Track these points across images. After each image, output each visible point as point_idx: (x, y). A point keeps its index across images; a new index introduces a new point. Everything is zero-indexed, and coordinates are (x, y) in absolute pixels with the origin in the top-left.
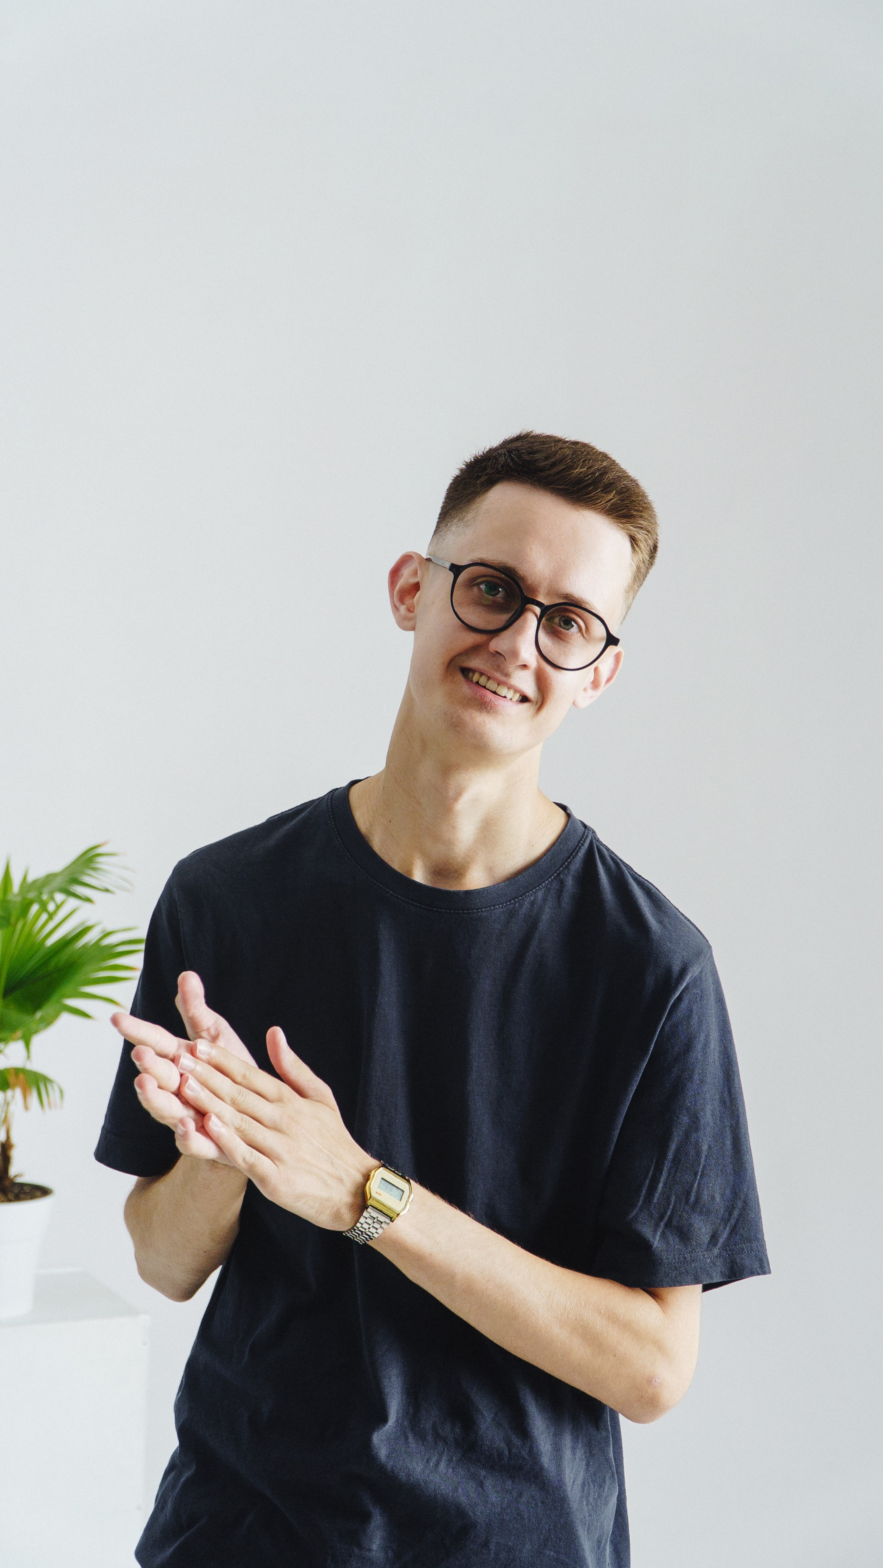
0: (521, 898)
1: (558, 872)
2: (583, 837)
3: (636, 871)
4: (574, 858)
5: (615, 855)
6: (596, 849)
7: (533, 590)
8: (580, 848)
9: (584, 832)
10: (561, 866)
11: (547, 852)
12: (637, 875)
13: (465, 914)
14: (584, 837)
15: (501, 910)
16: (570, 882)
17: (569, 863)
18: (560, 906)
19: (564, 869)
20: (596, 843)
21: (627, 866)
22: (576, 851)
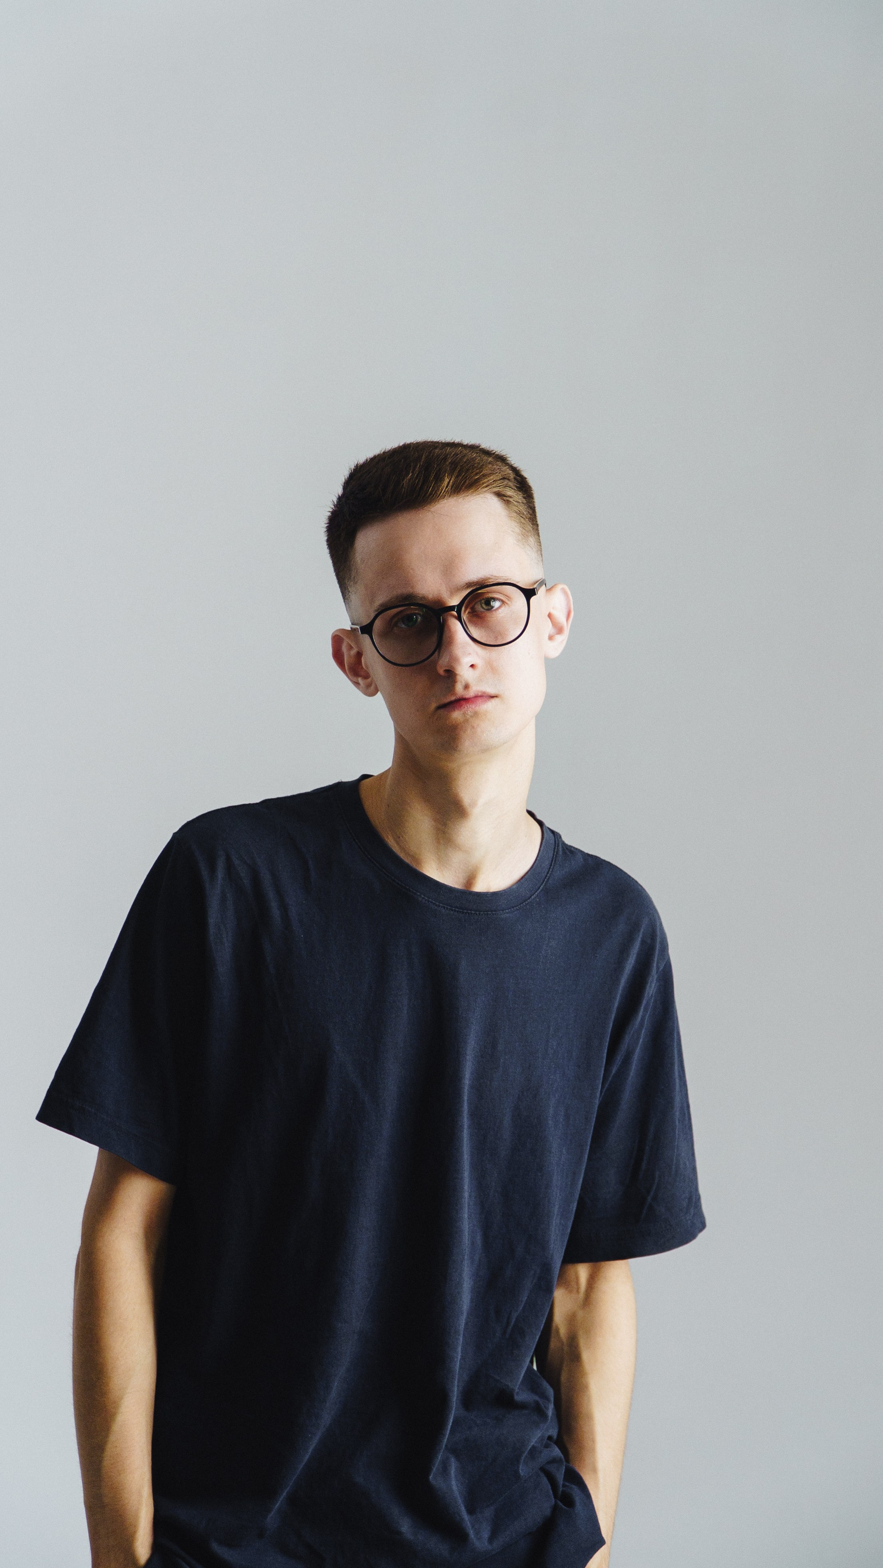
7: (439, 601)
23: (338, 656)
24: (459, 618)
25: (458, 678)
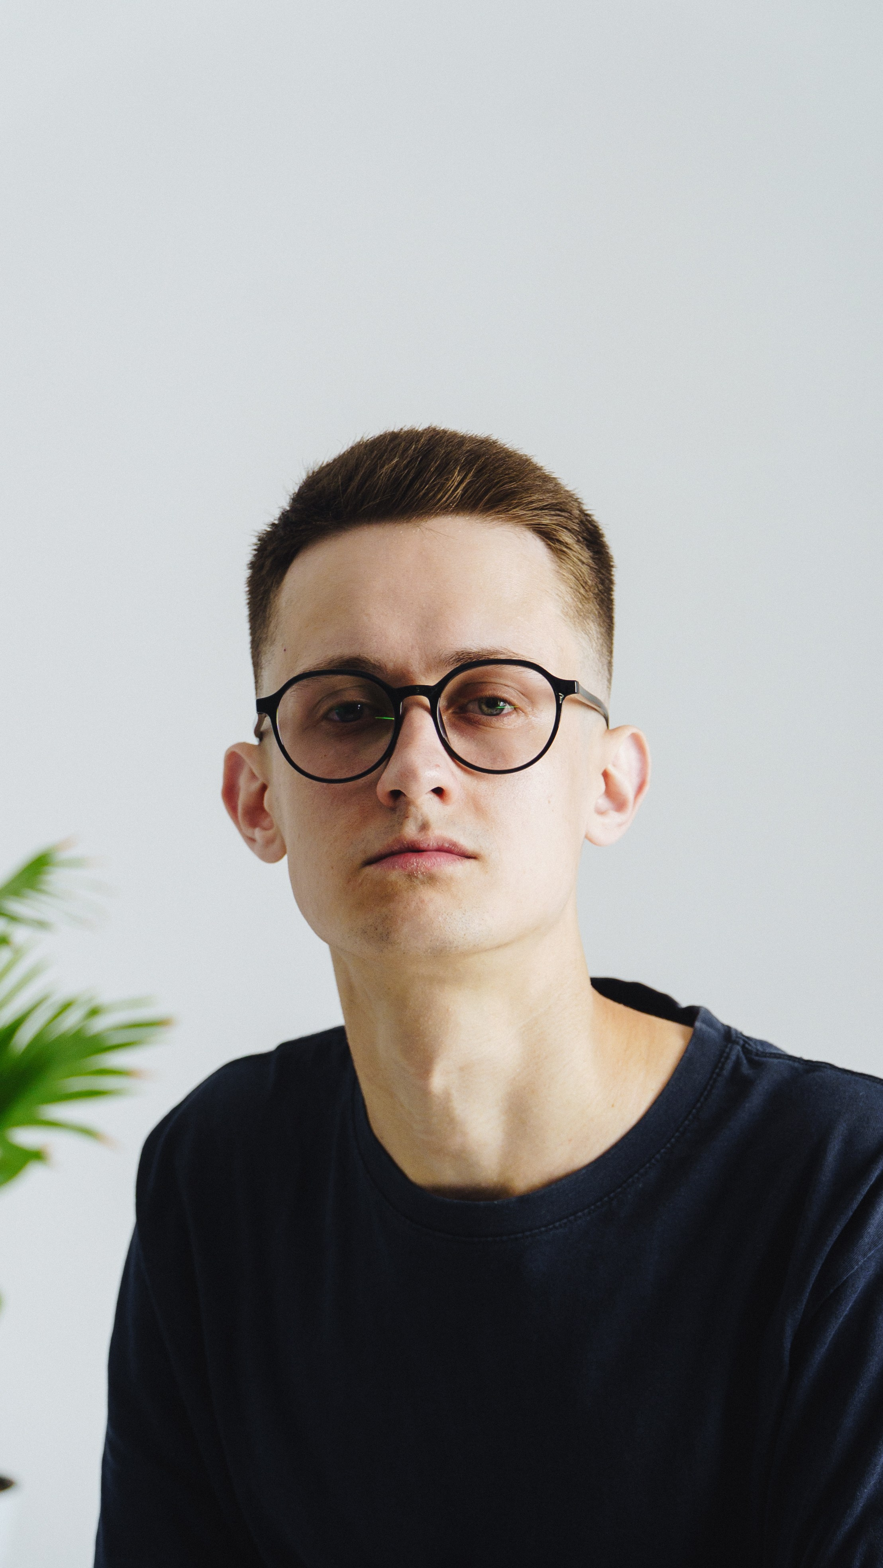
2: (719, 1061)
7: (403, 674)
8: (716, 1080)
14: (723, 1060)
23: (230, 793)
24: (433, 712)
25: (412, 809)
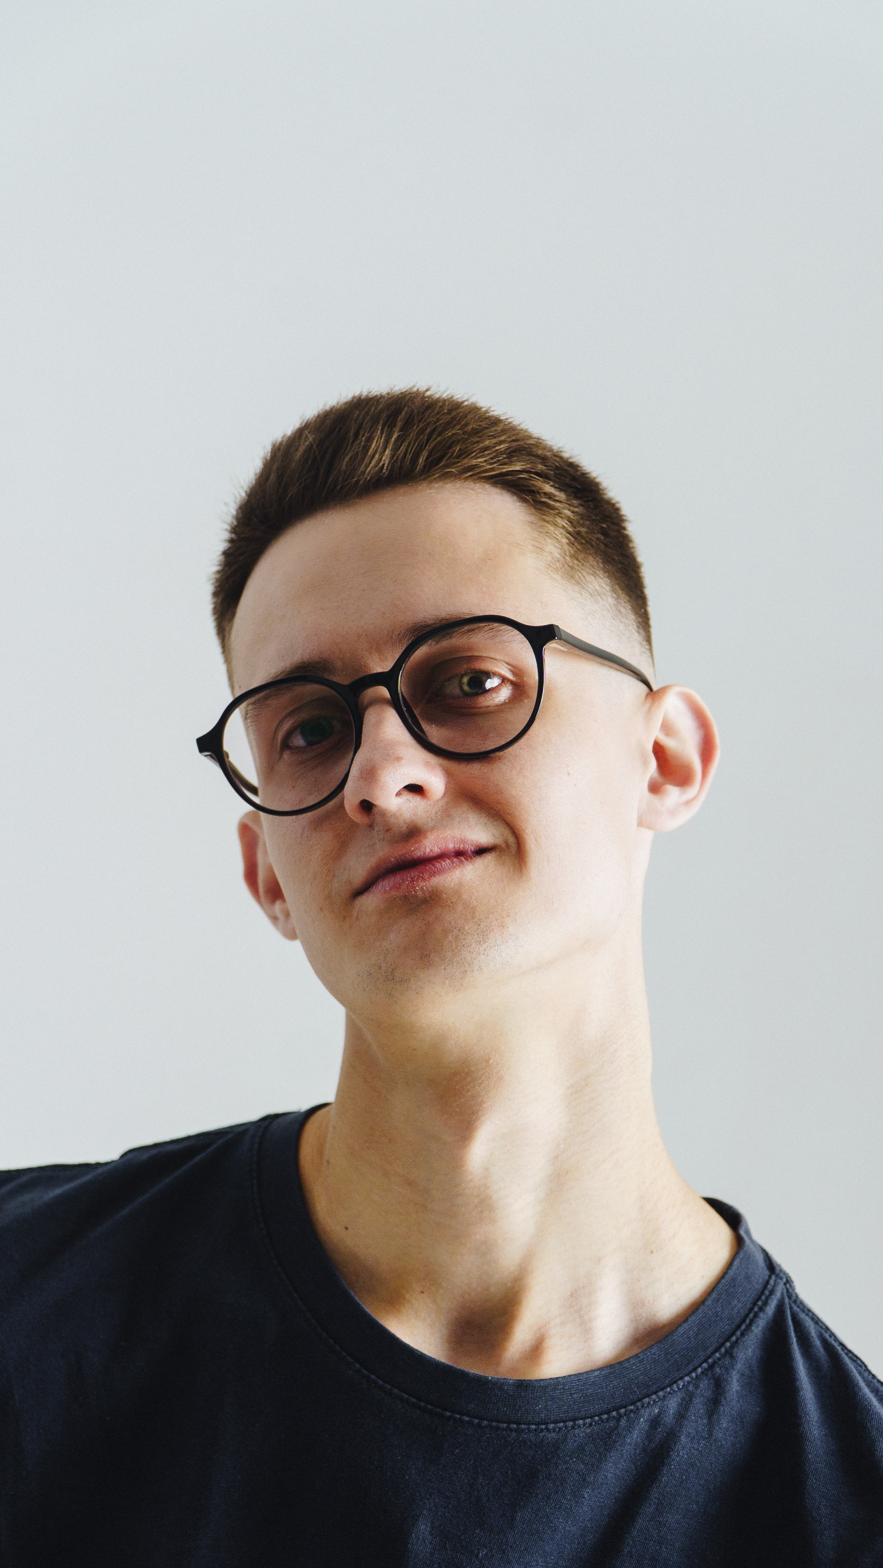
0: (632, 1407)
1: (710, 1360)
2: (762, 1293)
3: (874, 1372)
4: (743, 1335)
5: (832, 1335)
6: (790, 1323)
8: (756, 1315)
9: (768, 1282)
10: (717, 1350)
11: (690, 1315)
12: (875, 1381)
13: (511, 1430)
14: (767, 1292)
15: (588, 1431)
16: (735, 1385)
17: (734, 1345)
18: (710, 1434)
19: (723, 1356)
20: (791, 1308)
21: (855, 1358)
22: (748, 1322)
24: (394, 702)
